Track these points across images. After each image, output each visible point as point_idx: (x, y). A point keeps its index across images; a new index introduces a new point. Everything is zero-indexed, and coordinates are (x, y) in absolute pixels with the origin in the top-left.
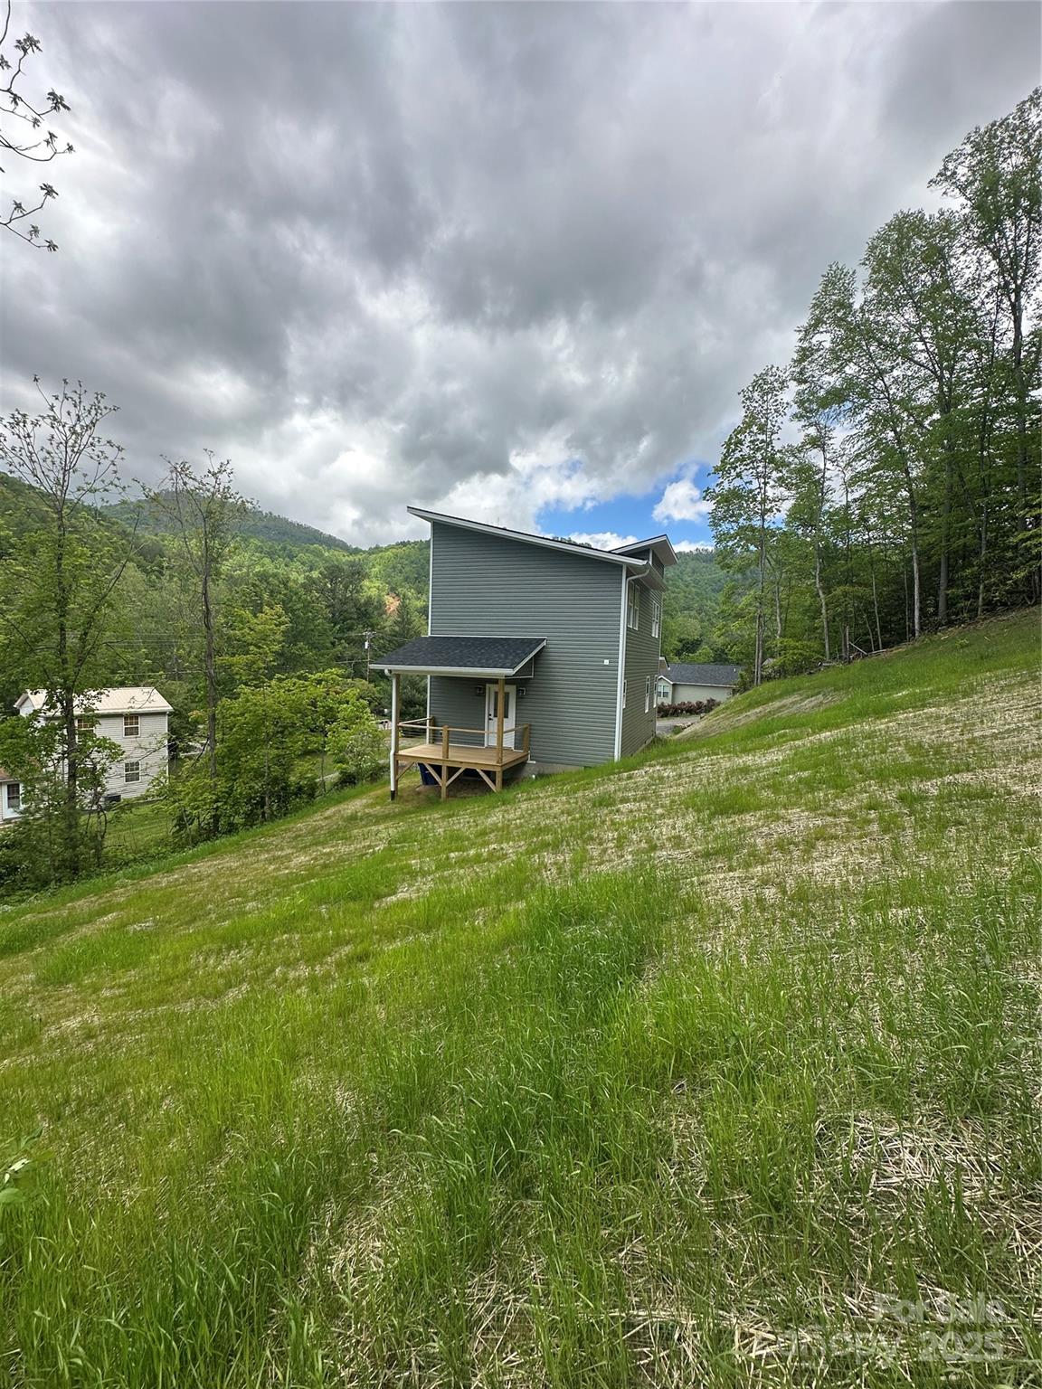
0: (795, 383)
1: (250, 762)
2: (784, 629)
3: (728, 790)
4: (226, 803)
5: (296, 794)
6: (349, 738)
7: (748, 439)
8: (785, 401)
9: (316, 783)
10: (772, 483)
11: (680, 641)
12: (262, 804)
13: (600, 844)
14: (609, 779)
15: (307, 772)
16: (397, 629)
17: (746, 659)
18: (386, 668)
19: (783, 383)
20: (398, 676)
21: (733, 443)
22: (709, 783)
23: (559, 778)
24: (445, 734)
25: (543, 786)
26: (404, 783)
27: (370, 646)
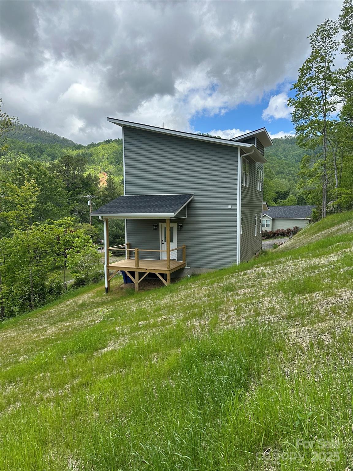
0: (342, 30)
1: (21, 275)
2: (339, 183)
3: (303, 280)
4: (7, 299)
5: (49, 293)
6: (80, 258)
7: (315, 66)
8: (337, 41)
9: (61, 286)
10: (330, 93)
11: (276, 193)
12: (29, 299)
13: (227, 313)
14: (233, 276)
15: (55, 279)
16: (107, 193)
17: (317, 202)
18: (100, 216)
19: (335, 30)
20: (107, 220)
21: (306, 69)
22: (292, 276)
23: (203, 276)
24: (136, 253)
25: (194, 282)
26: (113, 283)
27: (91, 203)
